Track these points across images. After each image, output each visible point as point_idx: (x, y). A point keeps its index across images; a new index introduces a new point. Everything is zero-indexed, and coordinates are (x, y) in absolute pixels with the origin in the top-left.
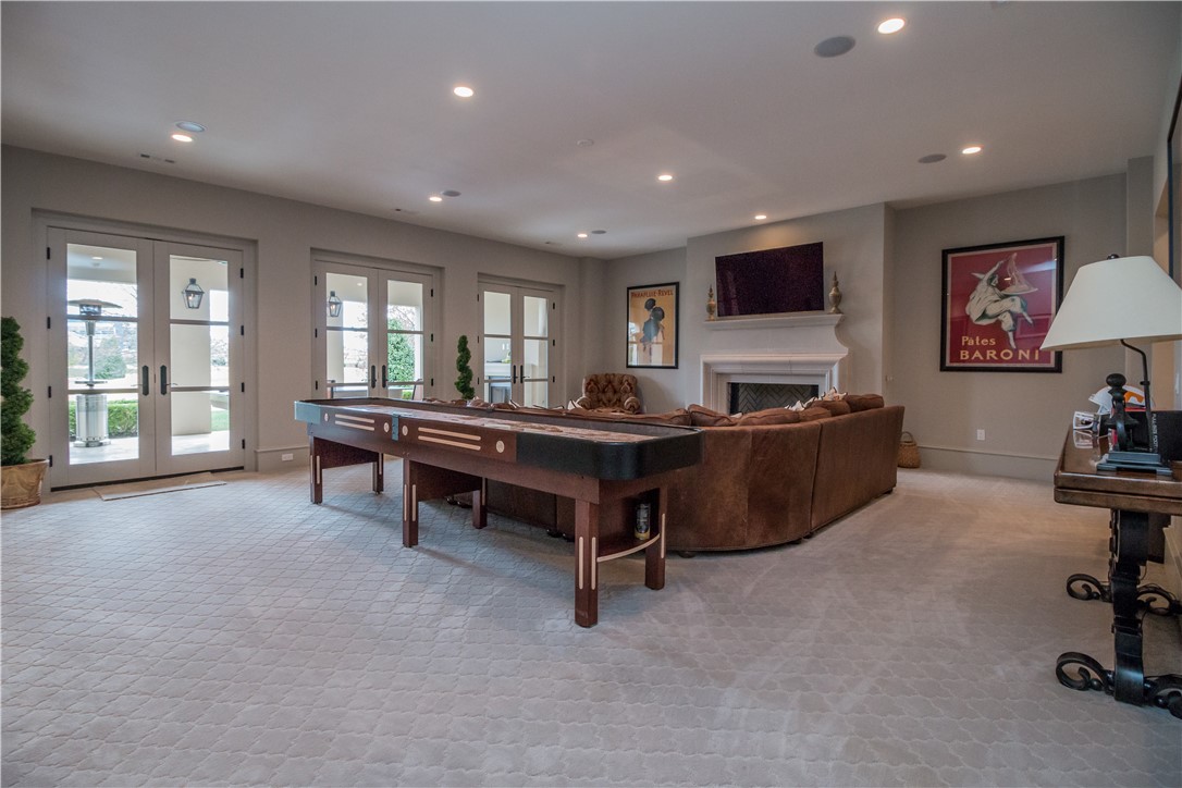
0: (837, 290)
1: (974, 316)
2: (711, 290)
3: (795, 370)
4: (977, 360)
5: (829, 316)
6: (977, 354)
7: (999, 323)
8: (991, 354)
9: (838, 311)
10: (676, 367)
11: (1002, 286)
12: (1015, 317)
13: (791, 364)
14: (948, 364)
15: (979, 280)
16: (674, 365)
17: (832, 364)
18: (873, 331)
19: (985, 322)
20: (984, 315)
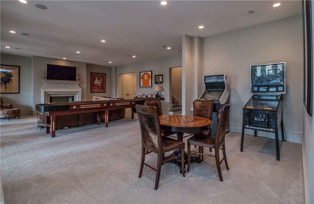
0: (79, 77)
1: (95, 84)
2: (45, 72)
3: (71, 93)
4: (96, 91)
5: (78, 82)
6: (96, 90)
7: (98, 85)
8: (98, 90)
9: (79, 81)
10: (19, 93)
11: (99, 80)
12: (101, 84)
13: (70, 92)
14: (92, 91)
15: (96, 78)
16: (18, 92)
17: (79, 91)
18: (85, 85)
19: (97, 85)
20: (97, 84)
